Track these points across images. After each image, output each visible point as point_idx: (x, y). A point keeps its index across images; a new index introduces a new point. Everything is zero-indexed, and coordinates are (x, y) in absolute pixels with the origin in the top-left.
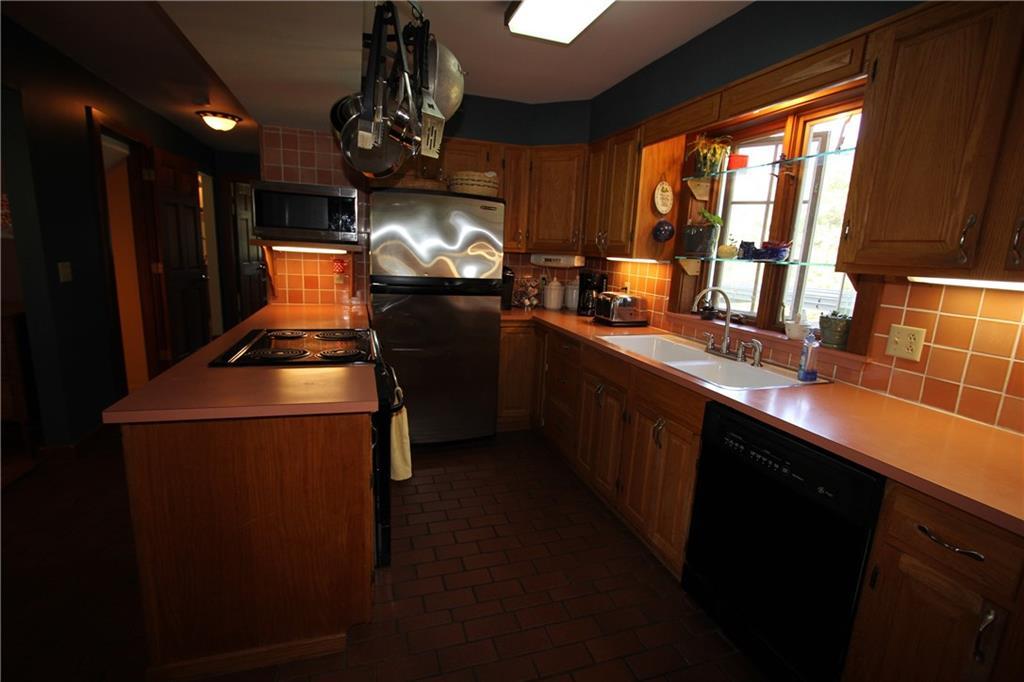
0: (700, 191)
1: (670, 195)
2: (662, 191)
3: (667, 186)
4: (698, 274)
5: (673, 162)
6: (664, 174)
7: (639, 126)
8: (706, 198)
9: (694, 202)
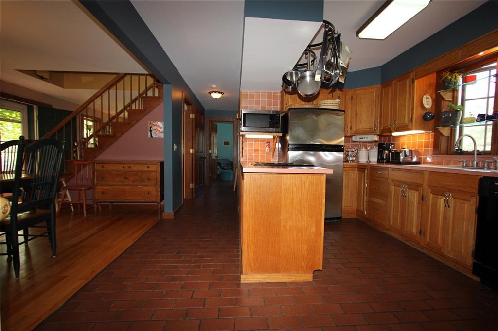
0: (447, 96)
1: (430, 100)
2: (426, 98)
3: (428, 96)
4: (449, 135)
5: (430, 85)
6: (427, 91)
7: (413, 71)
8: (451, 100)
9: (444, 102)
